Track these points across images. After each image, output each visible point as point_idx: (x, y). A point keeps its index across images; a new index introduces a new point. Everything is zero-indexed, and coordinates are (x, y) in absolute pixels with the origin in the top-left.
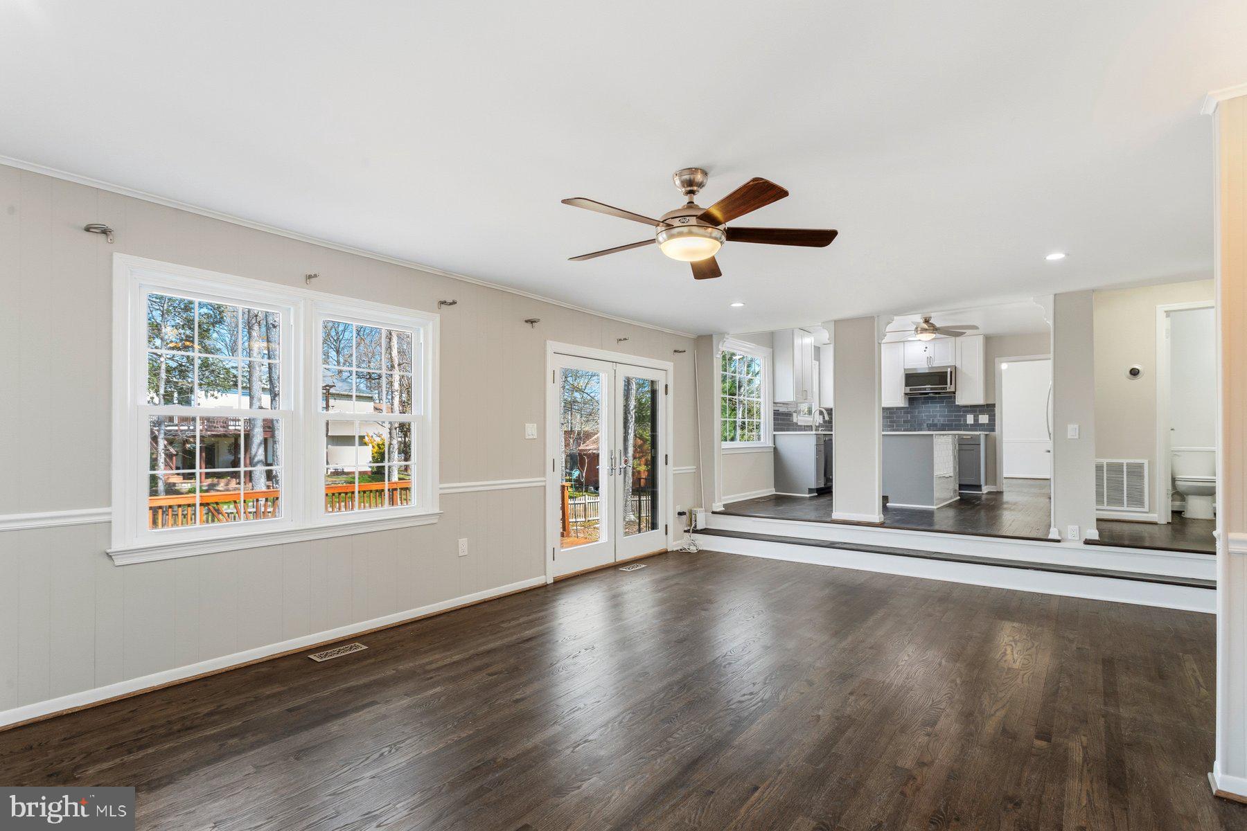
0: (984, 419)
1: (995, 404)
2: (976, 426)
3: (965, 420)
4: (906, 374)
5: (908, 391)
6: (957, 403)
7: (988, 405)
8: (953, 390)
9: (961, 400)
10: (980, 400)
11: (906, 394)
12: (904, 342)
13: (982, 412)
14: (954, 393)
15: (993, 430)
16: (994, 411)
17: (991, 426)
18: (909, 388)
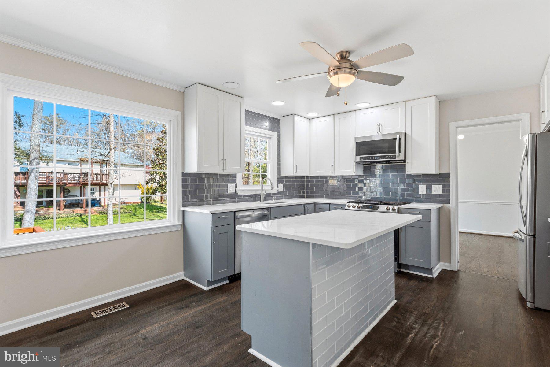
0: (437, 189)
1: (449, 174)
2: (430, 198)
3: (418, 190)
4: (357, 143)
5: (358, 160)
6: (407, 173)
7: (441, 175)
8: (402, 157)
9: (411, 169)
10: (432, 169)
11: (357, 163)
12: (355, 111)
13: (436, 182)
14: (404, 161)
15: (448, 202)
16: (448, 181)
17: (445, 198)
18: (358, 157)
